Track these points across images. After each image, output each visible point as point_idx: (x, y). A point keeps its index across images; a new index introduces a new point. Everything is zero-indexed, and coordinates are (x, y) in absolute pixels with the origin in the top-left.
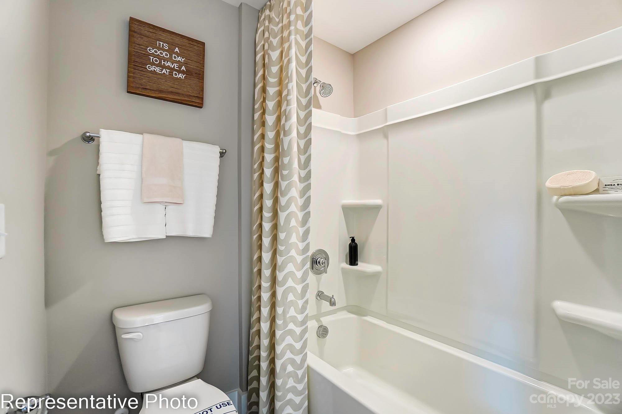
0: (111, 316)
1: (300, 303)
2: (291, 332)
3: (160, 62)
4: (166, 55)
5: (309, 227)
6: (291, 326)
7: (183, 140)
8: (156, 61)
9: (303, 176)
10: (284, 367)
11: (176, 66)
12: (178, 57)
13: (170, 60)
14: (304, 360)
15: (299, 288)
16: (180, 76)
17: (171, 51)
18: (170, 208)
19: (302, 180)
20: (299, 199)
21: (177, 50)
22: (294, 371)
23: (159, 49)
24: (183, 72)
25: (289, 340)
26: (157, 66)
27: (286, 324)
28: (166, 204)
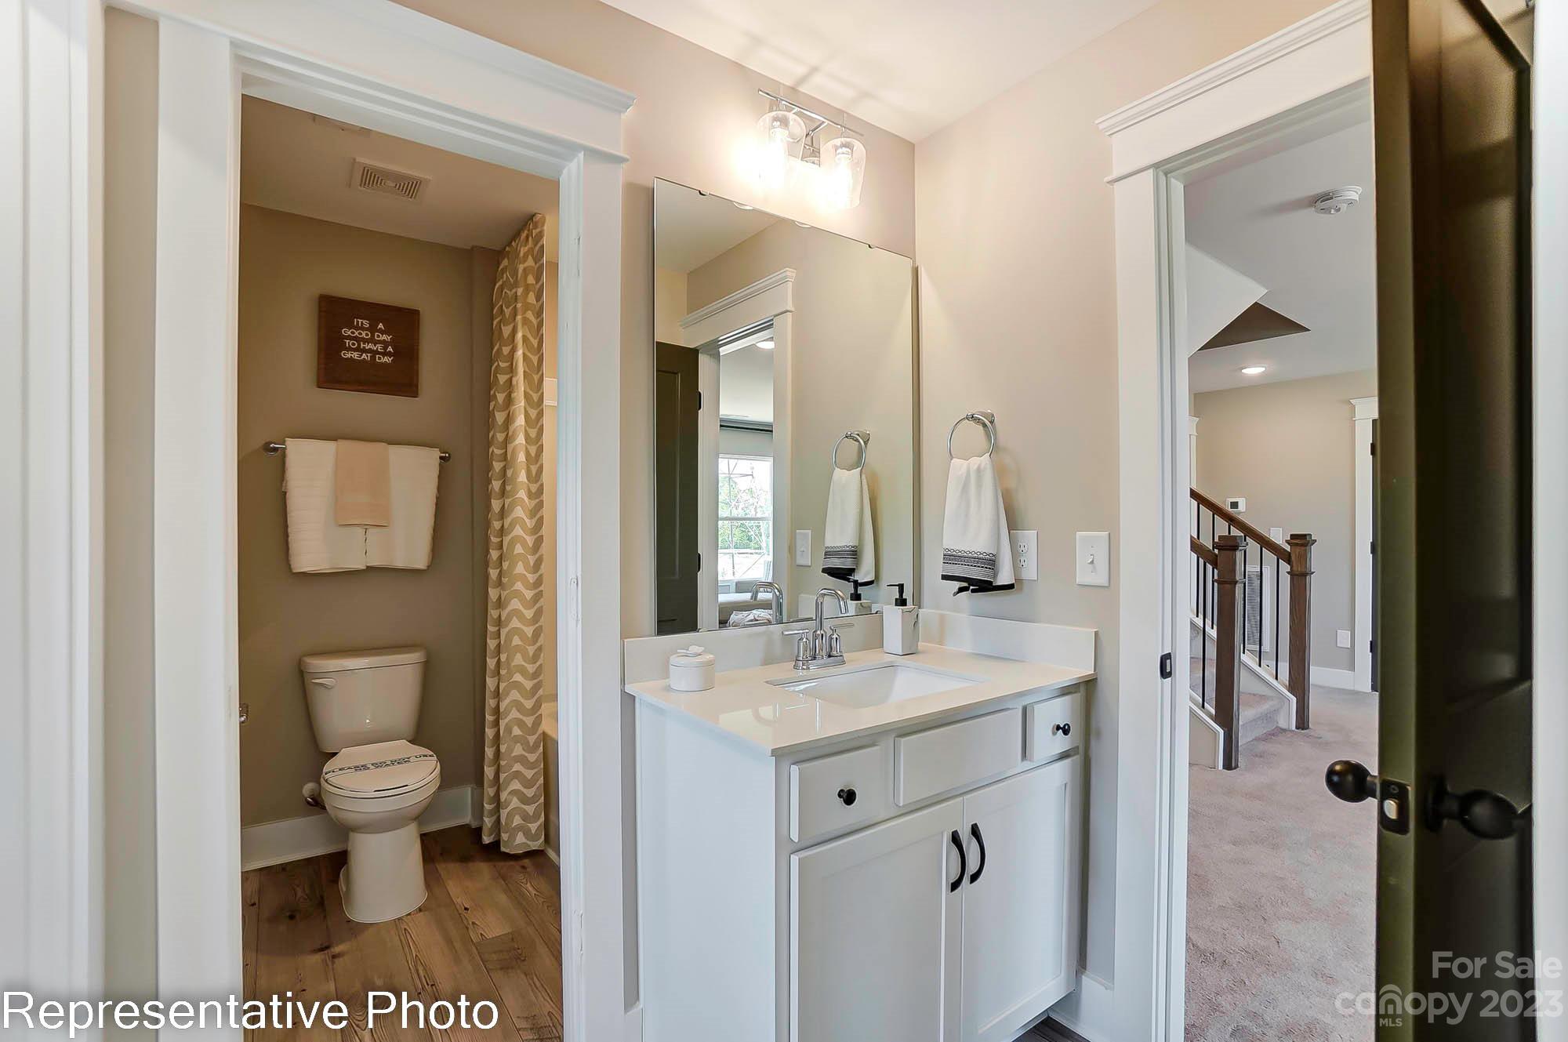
0: (300, 660)
1: (531, 650)
2: (517, 686)
3: (359, 345)
4: (367, 335)
5: (542, 555)
6: (518, 677)
7: (389, 444)
8: (354, 344)
9: (534, 490)
10: (509, 730)
11: (379, 347)
12: (382, 335)
13: (372, 341)
14: (538, 721)
15: (529, 631)
16: (387, 360)
17: (373, 329)
18: (371, 531)
19: (530, 495)
20: (527, 520)
21: (381, 326)
22: (523, 736)
23: (357, 328)
24: (389, 354)
25: (515, 695)
26: (355, 350)
27: (510, 674)
28: (366, 527)
